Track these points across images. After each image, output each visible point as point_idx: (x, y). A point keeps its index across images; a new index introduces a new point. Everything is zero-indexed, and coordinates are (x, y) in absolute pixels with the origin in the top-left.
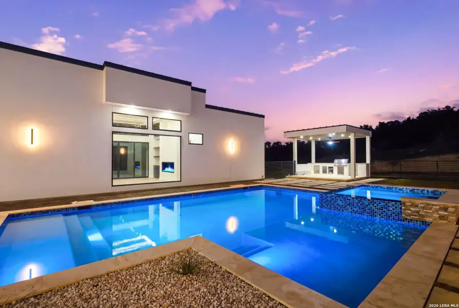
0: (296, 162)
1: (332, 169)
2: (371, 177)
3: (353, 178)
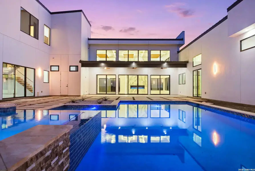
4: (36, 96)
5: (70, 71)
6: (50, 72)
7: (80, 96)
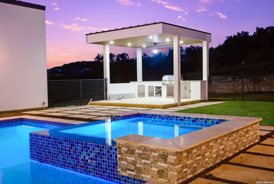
0: (108, 81)
1: (159, 90)
2: (210, 100)
3: (177, 102)
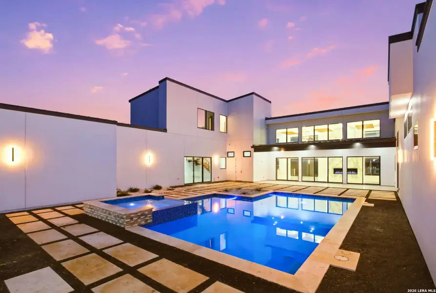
4: (213, 181)
5: (244, 156)
6: (227, 158)
7: (253, 182)
